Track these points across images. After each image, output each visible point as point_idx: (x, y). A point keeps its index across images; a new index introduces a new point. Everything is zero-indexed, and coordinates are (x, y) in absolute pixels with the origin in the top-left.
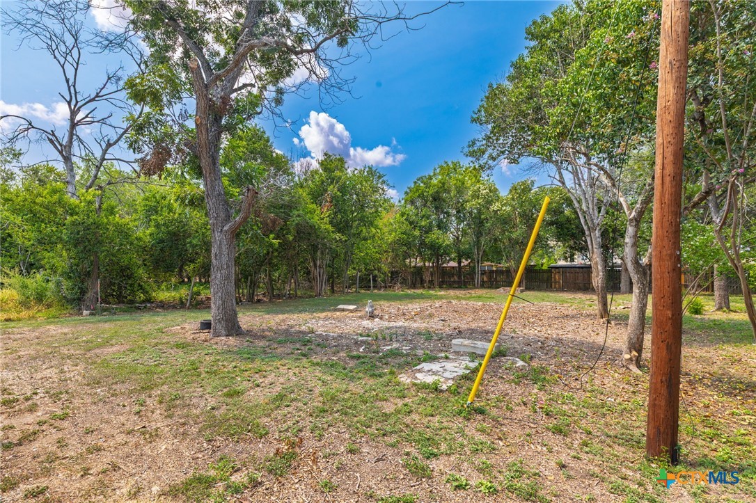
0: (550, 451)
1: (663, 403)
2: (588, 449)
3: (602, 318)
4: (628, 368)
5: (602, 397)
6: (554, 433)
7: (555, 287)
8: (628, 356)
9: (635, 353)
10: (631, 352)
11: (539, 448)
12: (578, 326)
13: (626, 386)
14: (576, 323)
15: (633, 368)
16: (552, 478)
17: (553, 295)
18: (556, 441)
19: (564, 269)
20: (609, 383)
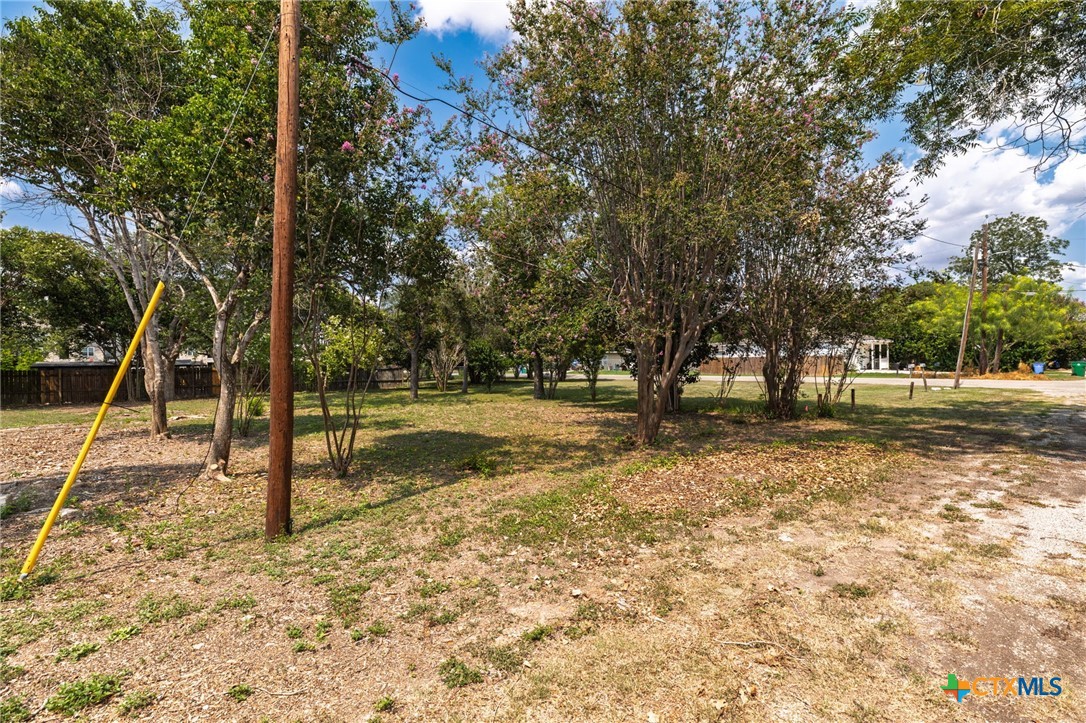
0: (175, 576)
1: (281, 486)
2: (214, 557)
3: (159, 433)
4: (216, 480)
5: (201, 513)
6: (169, 560)
7: (48, 400)
8: (215, 466)
9: (222, 461)
10: (218, 461)
11: (161, 579)
12: (125, 449)
13: (222, 496)
14: (119, 445)
15: (222, 478)
16: (193, 592)
17: (49, 412)
18: (177, 566)
19: (65, 371)
20: (202, 499)
